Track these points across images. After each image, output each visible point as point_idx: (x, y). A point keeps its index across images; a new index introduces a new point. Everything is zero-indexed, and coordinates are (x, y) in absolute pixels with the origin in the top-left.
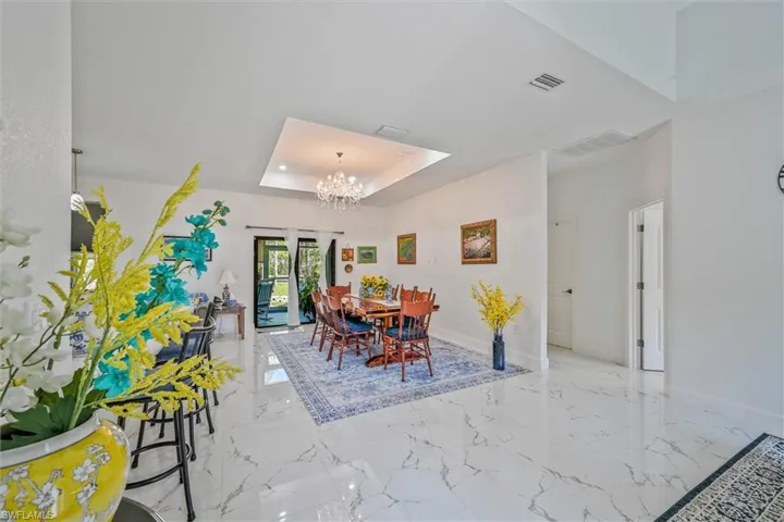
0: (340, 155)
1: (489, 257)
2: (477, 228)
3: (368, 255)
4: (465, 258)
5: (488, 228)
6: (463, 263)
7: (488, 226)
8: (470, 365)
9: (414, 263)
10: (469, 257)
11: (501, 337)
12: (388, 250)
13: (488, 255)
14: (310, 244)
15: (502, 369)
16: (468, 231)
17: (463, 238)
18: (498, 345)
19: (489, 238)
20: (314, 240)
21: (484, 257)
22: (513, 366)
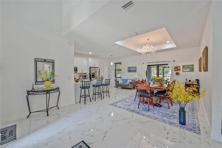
0: (148, 40)
3: (190, 68)
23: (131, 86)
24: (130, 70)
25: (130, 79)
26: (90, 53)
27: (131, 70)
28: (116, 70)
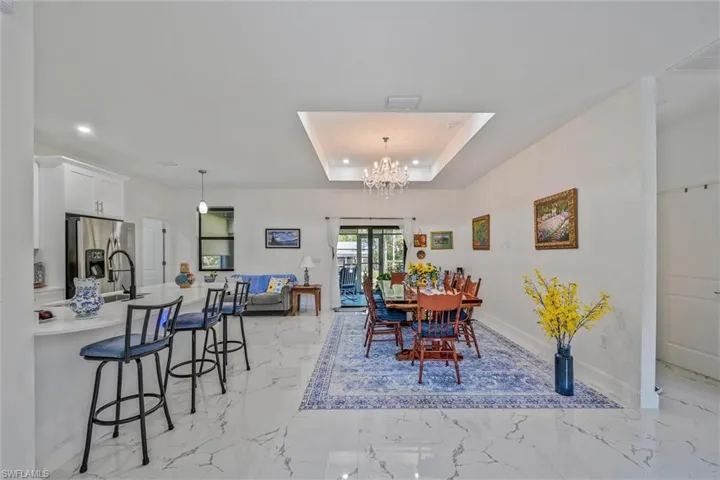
0: (386, 139)
1: (568, 240)
2: (553, 201)
3: (445, 241)
4: (538, 241)
5: (568, 201)
6: (538, 248)
7: (565, 198)
8: (523, 380)
9: (488, 248)
10: (544, 241)
11: (568, 351)
12: (463, 235)
13: (566, 238)
14: (394, 231)
15: (569, 393)
16: (542, 207)
17: (537, 217)
18: (563, 360)
19: (566, 214)
20: (397, 227)
21: (562, 239)
22: (591, 393)
23: (291, 302)
24: (273, 239)
25: (277, 277)
26: (84, 129)
27: (278, 239)
28: (201, 238)
